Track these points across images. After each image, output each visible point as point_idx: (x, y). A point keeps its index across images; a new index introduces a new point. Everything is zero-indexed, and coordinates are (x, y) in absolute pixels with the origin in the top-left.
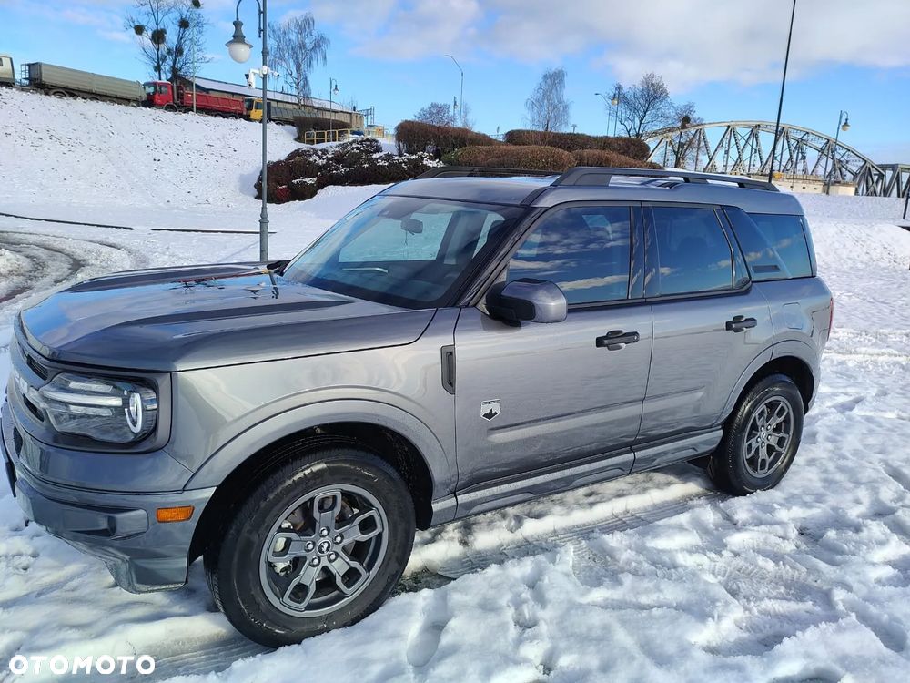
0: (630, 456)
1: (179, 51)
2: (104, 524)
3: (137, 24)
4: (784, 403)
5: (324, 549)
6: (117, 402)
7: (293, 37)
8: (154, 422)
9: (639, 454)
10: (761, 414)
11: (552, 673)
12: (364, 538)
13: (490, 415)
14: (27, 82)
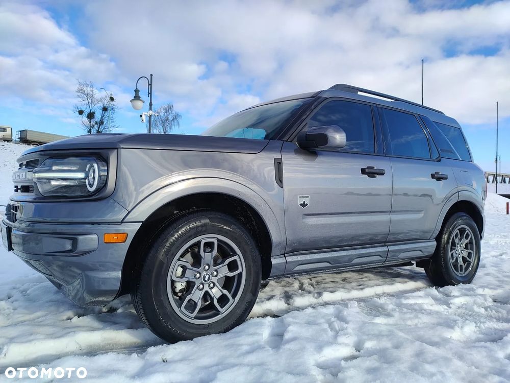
0: (385, 249)
1: (102, 123)
2: (68, 246)
3: (80, 110)
4: (468, 230)
5: (206, 279)
6: (81, 175)
7: (162, 114)
8: (105, 182)
9: (391, 248)
10: (456, 236)
11: (361, 351)
12: (231, 275)
13: (304, 205)
14: (19, 140)
